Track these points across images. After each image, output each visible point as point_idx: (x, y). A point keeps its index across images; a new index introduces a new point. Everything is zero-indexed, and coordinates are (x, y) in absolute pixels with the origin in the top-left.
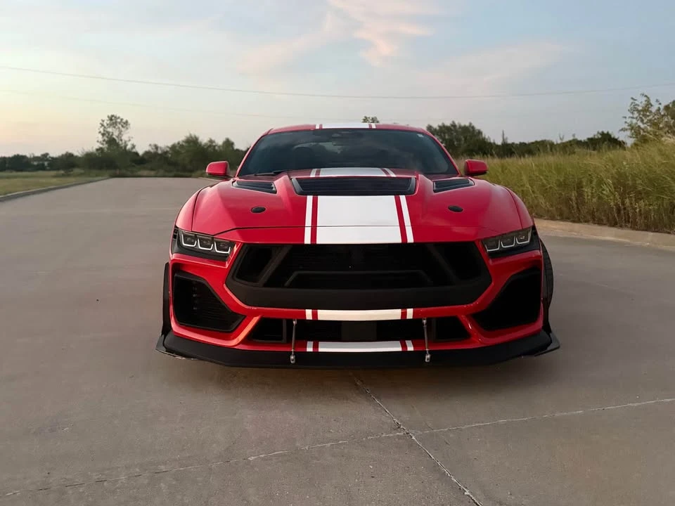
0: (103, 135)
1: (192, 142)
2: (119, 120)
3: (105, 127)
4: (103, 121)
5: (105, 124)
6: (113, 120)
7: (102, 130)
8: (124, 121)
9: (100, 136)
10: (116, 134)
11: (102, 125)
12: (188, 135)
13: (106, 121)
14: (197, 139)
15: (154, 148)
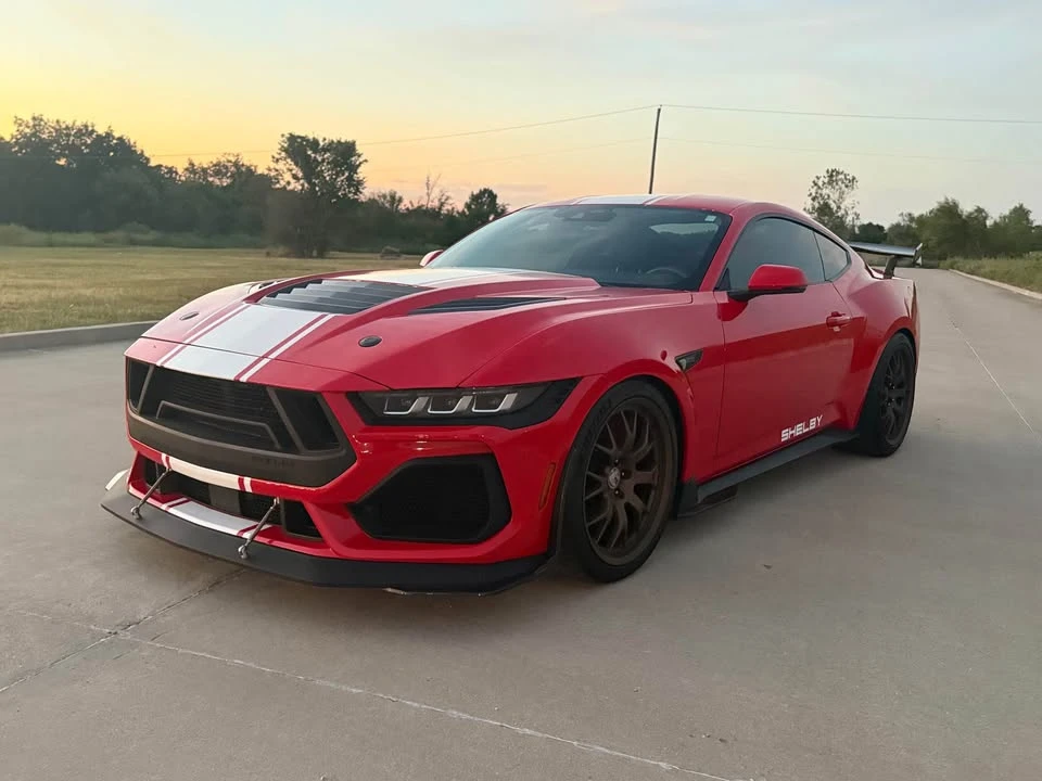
0: (813, 199)
1: (949, 211)
2: (842, 176)
3: (819, 188)
4: (818, 178)
5: (820, 184)
6: (833, 176)
7: (813, 191)
8: (850, 177)
9: (810, 201)
10: (835, 196)
11: (816, 184)
12: (942, 200)
13: (822, 179)
14: (955, 205)
15: (906, 219)
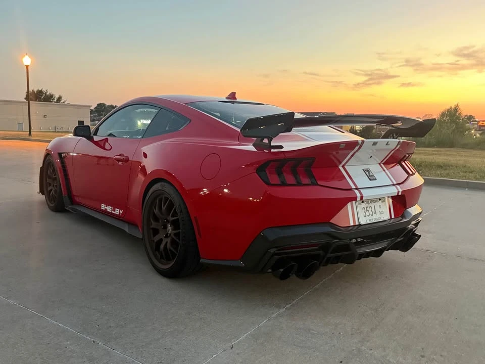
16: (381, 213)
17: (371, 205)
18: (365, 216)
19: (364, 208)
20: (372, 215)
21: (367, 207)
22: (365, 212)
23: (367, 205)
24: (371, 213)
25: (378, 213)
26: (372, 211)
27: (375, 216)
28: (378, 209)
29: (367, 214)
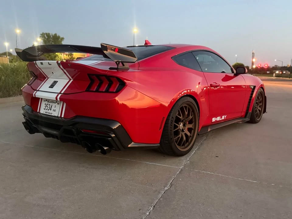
16: (54, 111)
17: (50, 103)
18: (44, 109)
19: (46, 104)
20: (48, 110)
21: (48, 104)
22: (45, 107)
23: (48, 103)
24: (48, 108)
25: (52, 110)
26: (49, 107)
27: (49, 111)
28: (53, 108)
29: (46, 108)
